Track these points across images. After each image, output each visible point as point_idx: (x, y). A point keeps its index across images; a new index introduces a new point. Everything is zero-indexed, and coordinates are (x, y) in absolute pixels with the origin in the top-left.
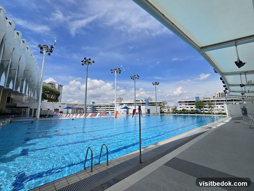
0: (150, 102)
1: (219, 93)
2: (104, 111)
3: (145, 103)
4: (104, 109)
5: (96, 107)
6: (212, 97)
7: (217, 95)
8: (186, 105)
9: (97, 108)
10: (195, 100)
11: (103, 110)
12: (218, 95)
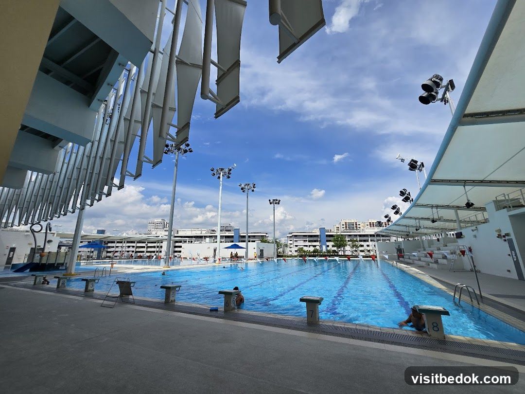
0: (242, 235)
1: (346, 223)
2: (131, 253)
3: (232, 237)
4: (131, 249)
5: (109, 242)
6: (336, 229)
7: (342, 226)
8: (304, 241)
9: (110, 245)
10: (319, 234)
11: (128, 252)
12: (344, 226)
